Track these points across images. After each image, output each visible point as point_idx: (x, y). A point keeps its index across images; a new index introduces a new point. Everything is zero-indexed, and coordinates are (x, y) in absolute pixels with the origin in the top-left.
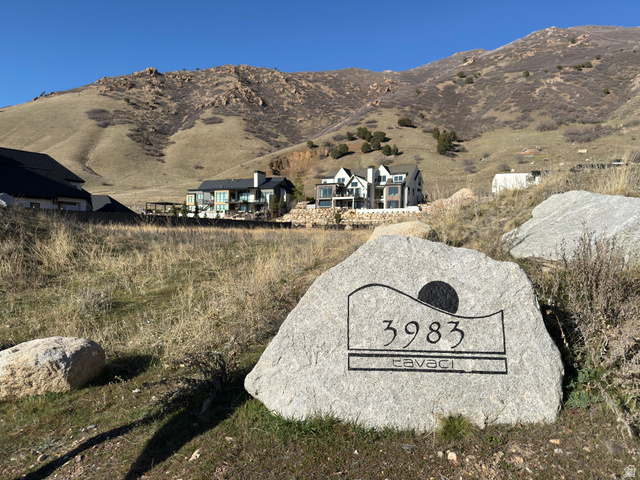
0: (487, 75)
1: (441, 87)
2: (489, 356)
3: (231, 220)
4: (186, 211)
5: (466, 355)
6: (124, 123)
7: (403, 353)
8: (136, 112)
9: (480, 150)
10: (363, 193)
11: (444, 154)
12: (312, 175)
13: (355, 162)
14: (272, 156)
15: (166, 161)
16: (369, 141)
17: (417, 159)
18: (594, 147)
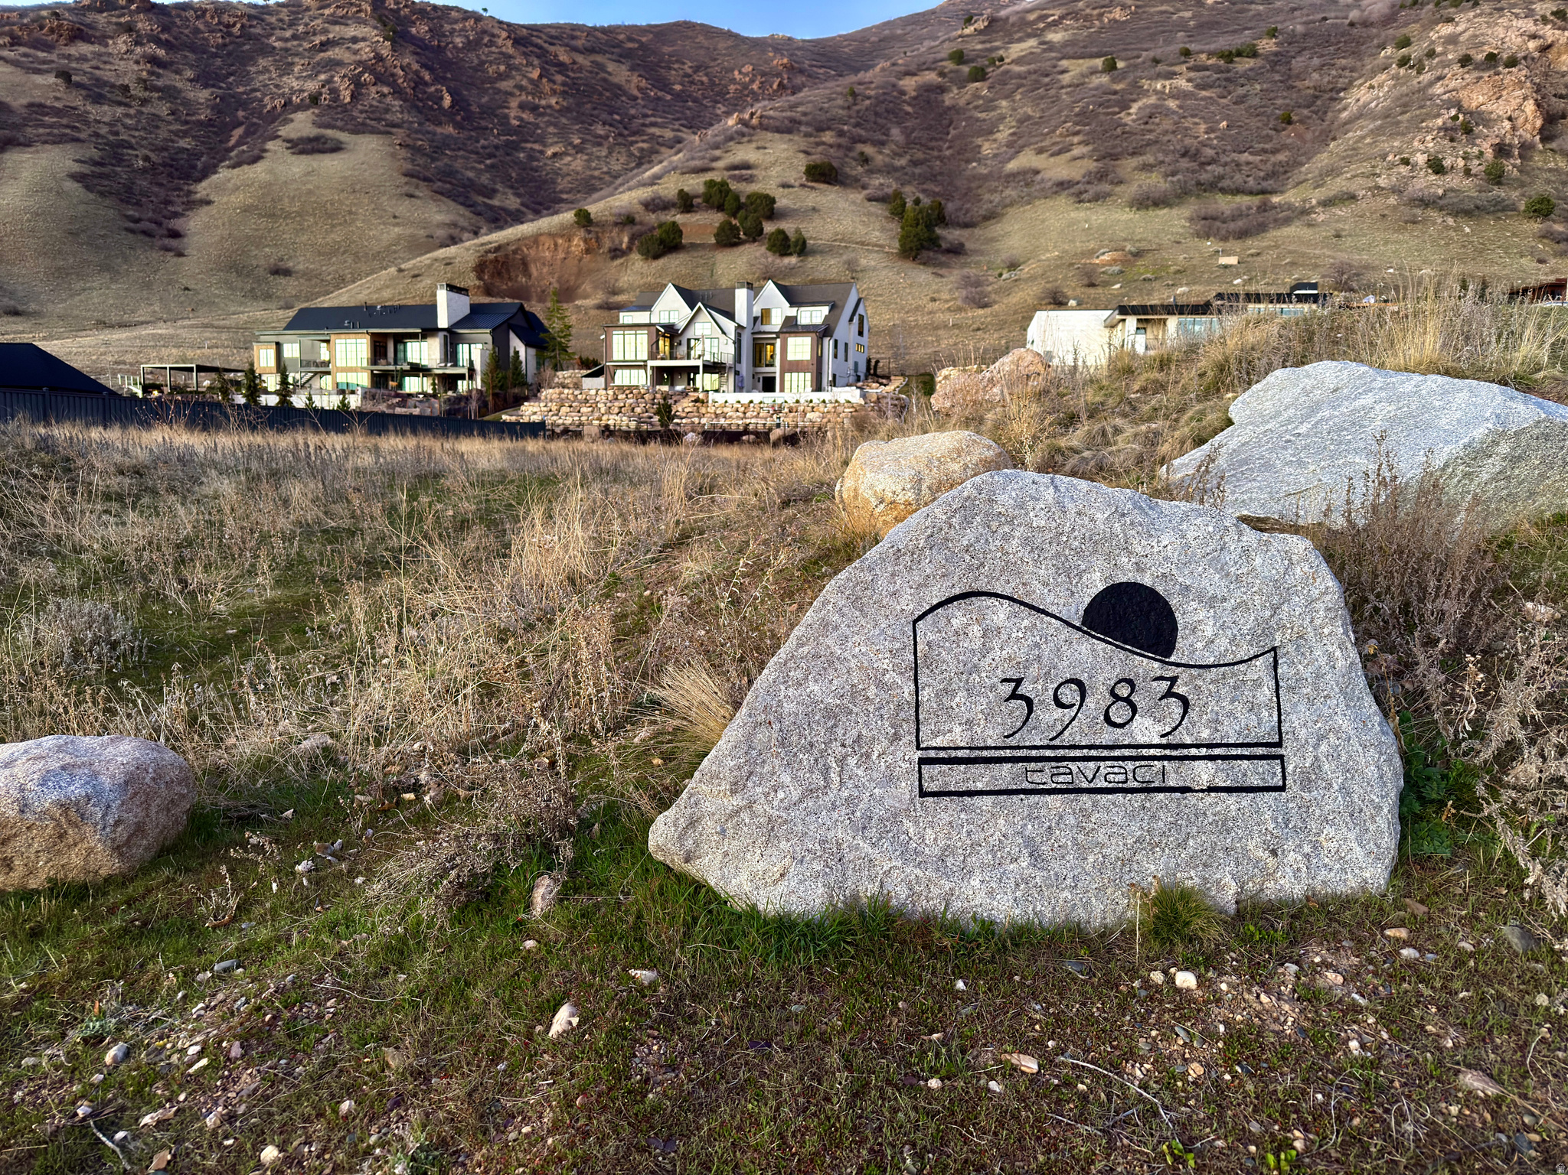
0: (1017, 61)
1: (909, 84)
2: (1246, 752)
3: (383, 414)
4: (254, 388)
5: (1194, 752)
6: (59, 140)
7: (1048, 753)
8: (94, 111)
9: (998, 251)
10: (725, 350)
11: (914, 258)
12: (589, 301)
13: (700, 271)
14: (482, 245)
15: (188, 252)
16: (733, 214)
17: (853, 268)
18: (1254, 252)
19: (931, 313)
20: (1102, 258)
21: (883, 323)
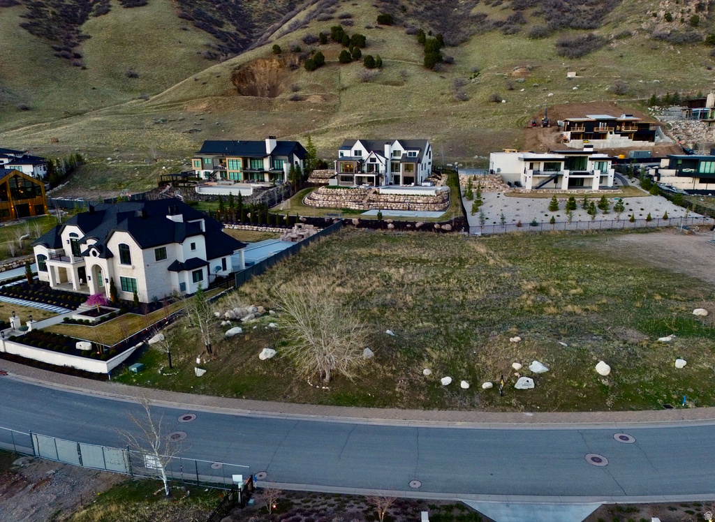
9: (468, 61)
10: (382, 169)
11: (432, 68)
12: (287, 95)
13: (334, 77)
14: (232, 65)
15: (87, 66)
16: (346, 45)
17: (404, 74)
18: (583, 68)
19: (442, 103)
20: (516, 71)
21: (422, 110)
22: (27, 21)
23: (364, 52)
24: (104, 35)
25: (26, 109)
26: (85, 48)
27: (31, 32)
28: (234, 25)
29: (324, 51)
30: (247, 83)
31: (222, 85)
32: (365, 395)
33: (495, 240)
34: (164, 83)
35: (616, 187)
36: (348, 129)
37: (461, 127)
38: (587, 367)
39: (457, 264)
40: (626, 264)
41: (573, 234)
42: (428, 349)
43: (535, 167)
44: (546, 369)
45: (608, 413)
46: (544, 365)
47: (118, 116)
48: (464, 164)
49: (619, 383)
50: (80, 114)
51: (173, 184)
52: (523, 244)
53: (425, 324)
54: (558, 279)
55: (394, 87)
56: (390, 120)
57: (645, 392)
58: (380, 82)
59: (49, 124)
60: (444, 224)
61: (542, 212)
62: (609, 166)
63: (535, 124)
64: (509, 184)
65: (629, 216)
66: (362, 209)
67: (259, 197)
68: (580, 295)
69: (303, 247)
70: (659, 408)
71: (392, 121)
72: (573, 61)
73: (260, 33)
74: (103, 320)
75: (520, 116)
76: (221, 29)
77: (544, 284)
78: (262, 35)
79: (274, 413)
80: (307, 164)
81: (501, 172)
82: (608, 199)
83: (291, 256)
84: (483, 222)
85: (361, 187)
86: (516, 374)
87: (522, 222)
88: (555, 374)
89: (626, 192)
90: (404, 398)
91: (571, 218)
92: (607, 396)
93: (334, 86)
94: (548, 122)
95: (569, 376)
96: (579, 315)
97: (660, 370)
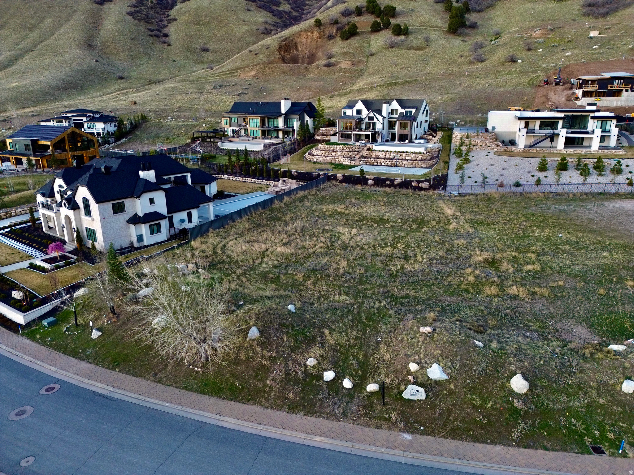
9: (491, 25)
10: (379, 126)
11: (455, 33)
12: (321, 62)
13: (364, 44)
14: (280, 38)
15: (172, 43)
16: (378, 16)
17: (427, 40)
18: (607, 27)
19: (459, 65)
20: (537, 32)
21: (439, 71)
22: (132, 10)
23: (393, 21)
24: (187, 17)
25: (121, 78)
26: (172, 29)
27: (134, 18)
28: (290, 4)
29: (358, 22)
30: (291, 52)
31: (269, 55)
32: (233, 384)
33: (469, 201)
34: (228, 55)
35: (619, 146)
36: (369, 91)
37: (472, 87)
38: (498, 379)
39: (415, 226)
40: (606, 236)
41: (558, 197)
42: (326, 332)
43: (531, 126)
44: (445, 377)
45: (511, 449)
46: (444, 371)
47: (187, 83)
48: (466, 123)
49: (536, 407)
50: (159, 82)
51: (202, 140)
52: (498, 206)
53: (343, 297)
54: (517, 250)
55: (417, 52)
56: (407, 81)
57: (570, 423)
58: (405, 47)
59: (135, 90)
60: (422, 182)
61: (529, 172)
62: (613, 125)
63: (547, 83)
64: (503, 142)
65: (628, 179)
66: (353, 164)
67: (267, 152)
68: (536, 272)
69: (276, 201)
70: (584, 450)
71: (409, 82)
72: (598, 20)
73: (310, 10)
74: (58, 267)
75: (533, 75)
76: (278, 8)
77: (498, 256)
78: (310, 12)
79: (132, 395)
80: (316, 123)
81: (496, 130)
82: (605, 160)
83: (261, 210)
84: (462, 181)
85: (358, 144)
86: (410, 378)
87: (504, 183)
88: (454, 386)
89: (630, 153)
90: (272, 394)
91: (559, 179)
92: (515, 426)
93: (363, 53)
94: (560, 80)
95: (472, 389)
96: (523, 300)
97: (599, 394)
